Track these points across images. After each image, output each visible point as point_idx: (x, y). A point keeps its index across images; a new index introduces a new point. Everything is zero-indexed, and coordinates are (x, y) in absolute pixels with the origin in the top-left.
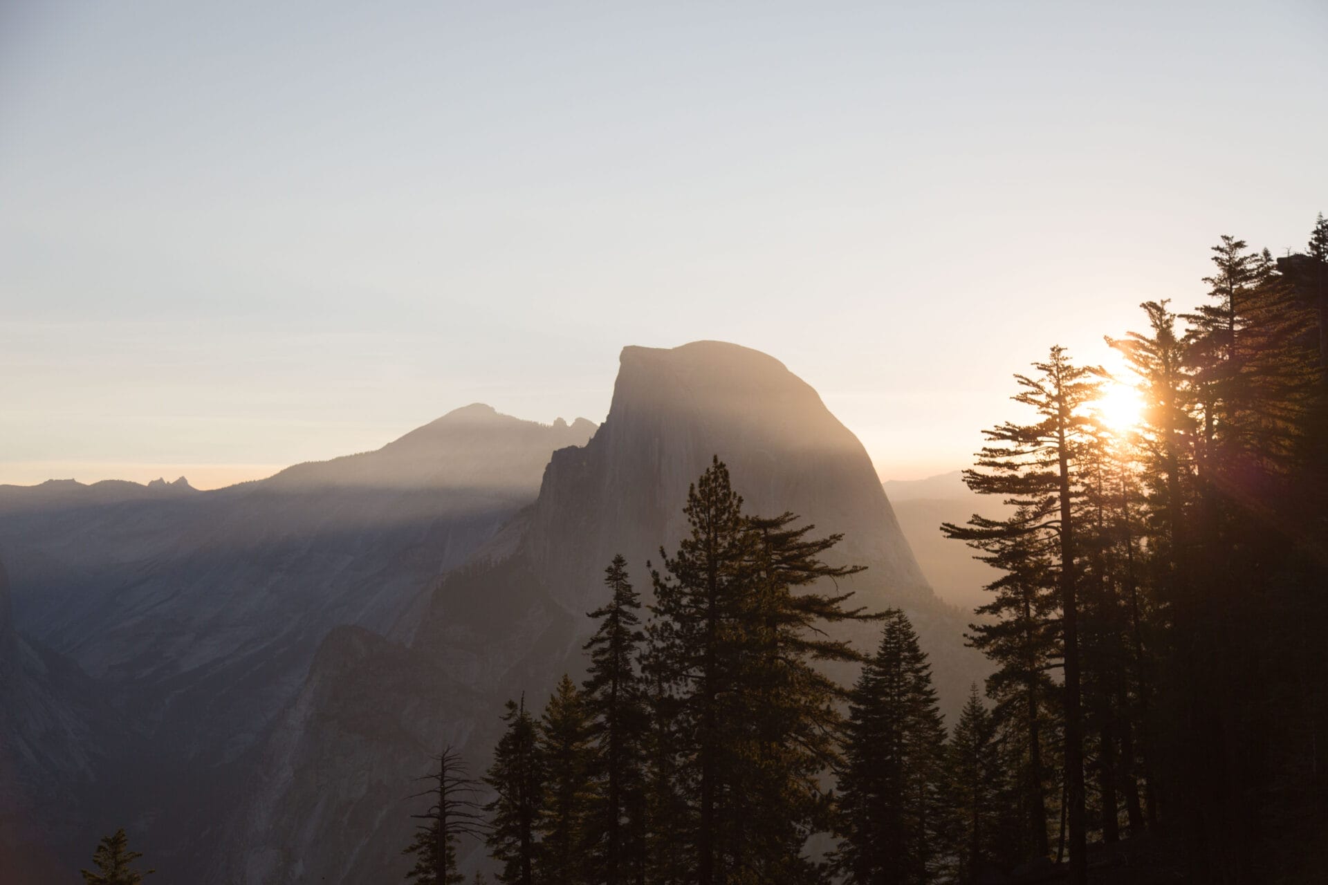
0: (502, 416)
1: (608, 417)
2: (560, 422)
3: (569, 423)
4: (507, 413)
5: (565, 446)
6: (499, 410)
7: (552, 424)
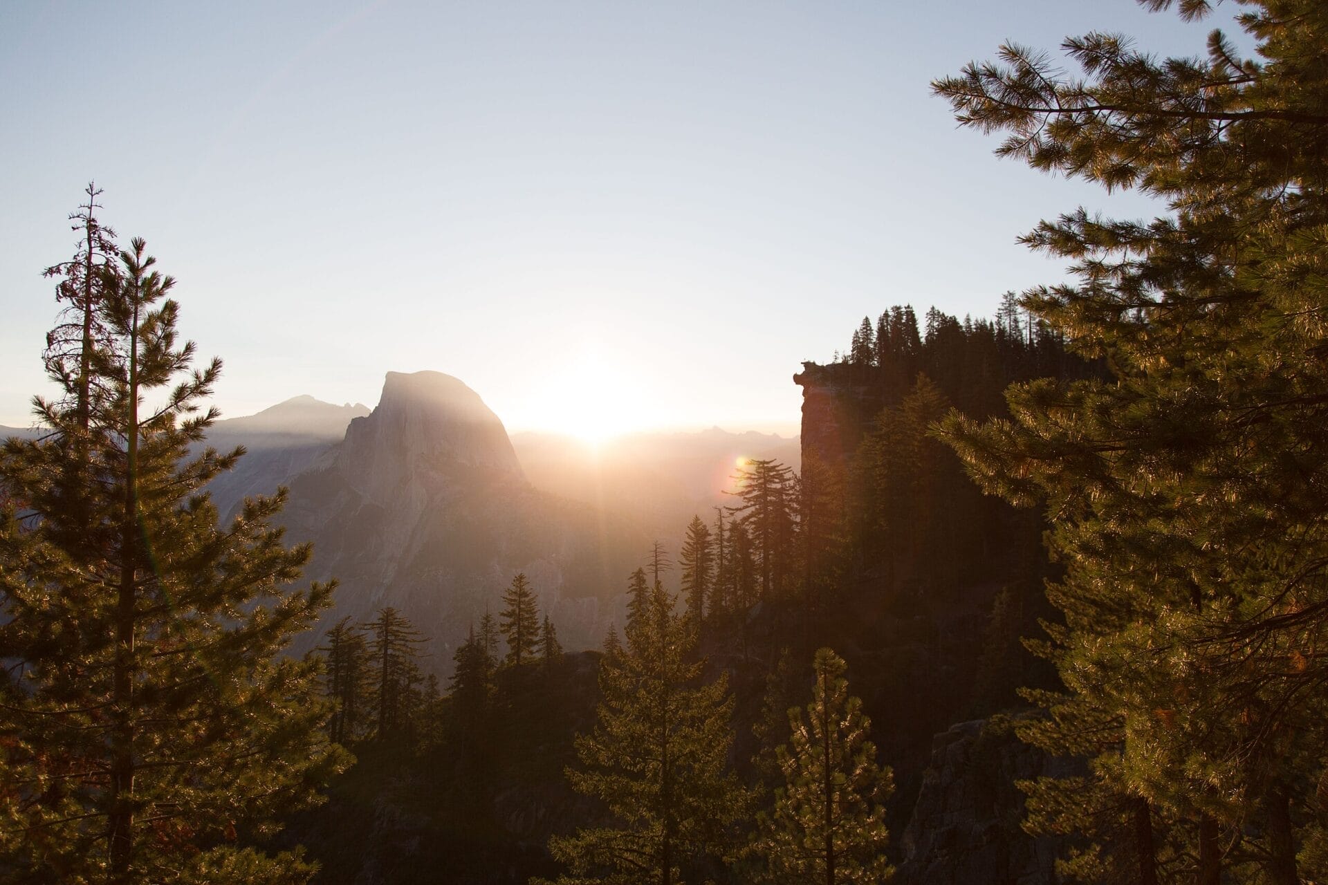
0: (318, 401)
1: (379, 404)
2: (348, 405)
3: (352, 406)
4: (320, 400)
5: (357, 416)
6: (315, 398)
7: (343, 405)
